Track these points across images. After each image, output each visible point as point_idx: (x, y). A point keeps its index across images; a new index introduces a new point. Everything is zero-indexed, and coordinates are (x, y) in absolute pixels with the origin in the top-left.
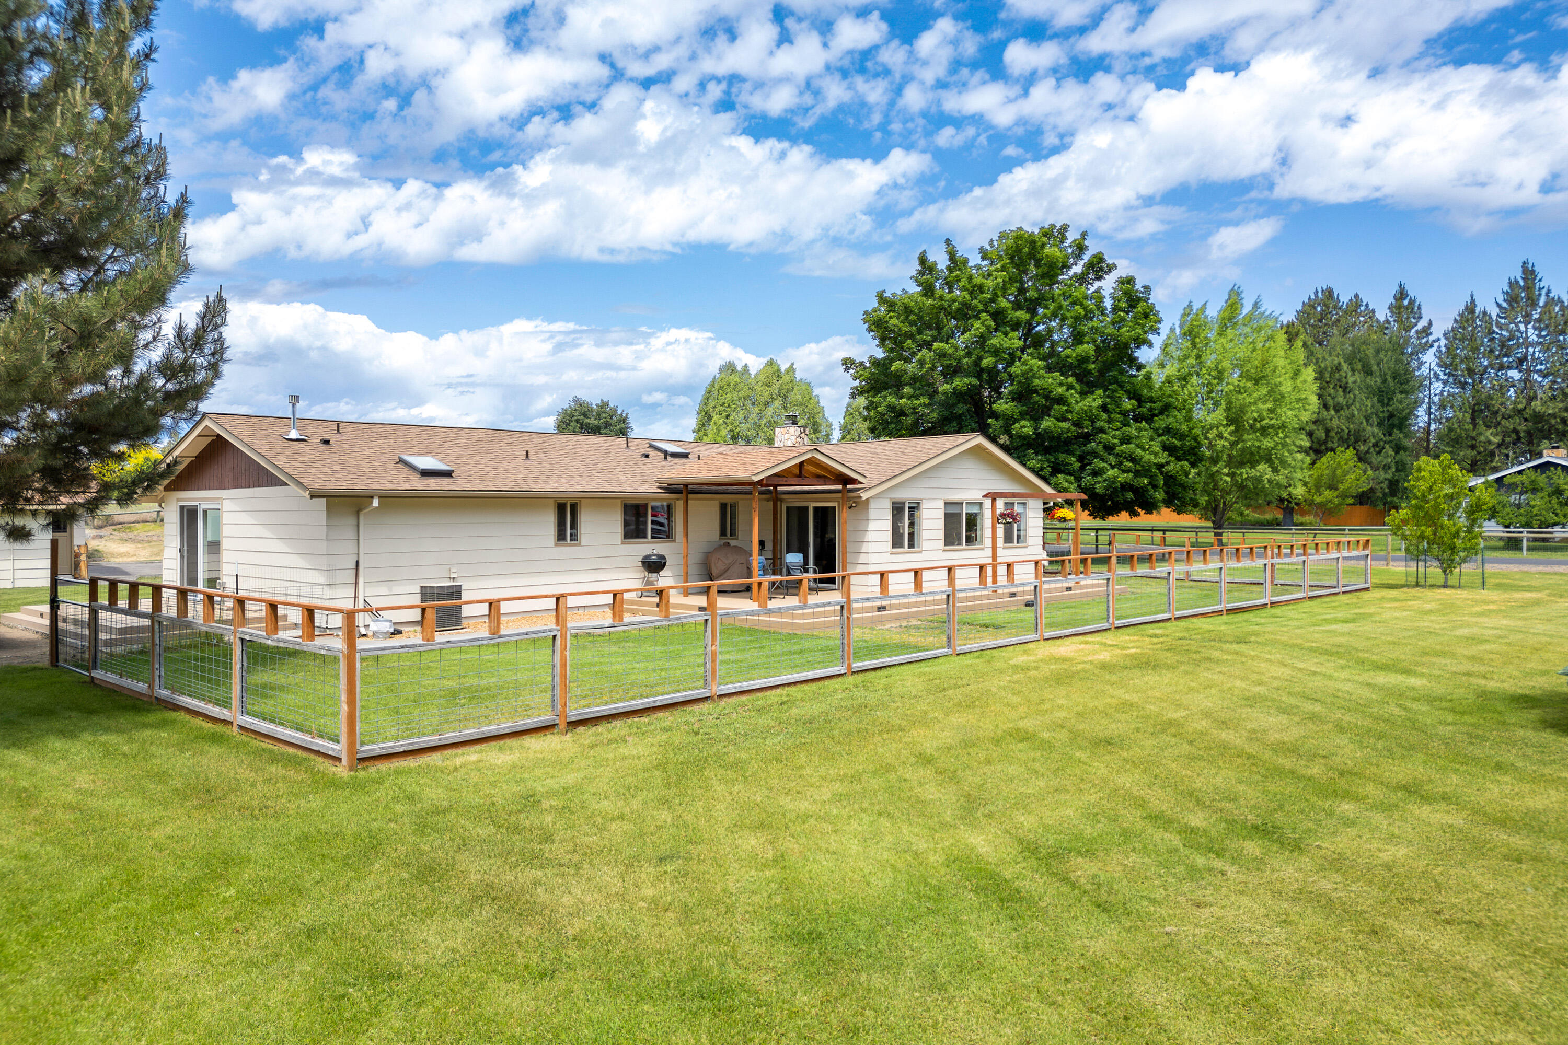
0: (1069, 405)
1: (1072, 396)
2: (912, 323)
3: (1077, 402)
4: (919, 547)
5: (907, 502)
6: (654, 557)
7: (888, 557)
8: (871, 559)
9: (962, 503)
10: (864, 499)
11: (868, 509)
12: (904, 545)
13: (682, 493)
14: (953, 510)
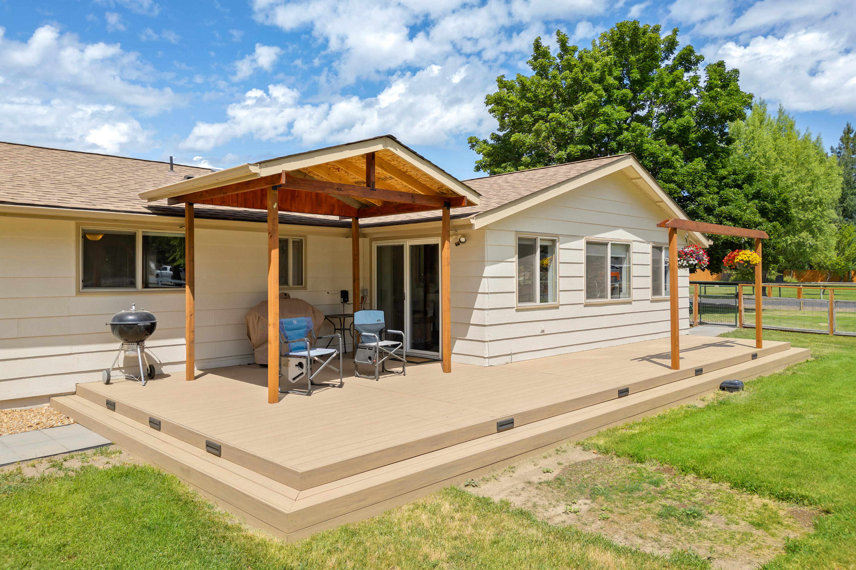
0: (675, 168)
1: (678, 162)
2: (529, 100)
3: (682, 167)
4: (555, 300)
5: (539, 238)
6: (131, 318)
7: (513, 316)
8: (489, 318)
9: (607, 244)
10: (476, 227)
11: (483, 246)
12: (536, 299)
13: (184, 216)
14: (596, 252)
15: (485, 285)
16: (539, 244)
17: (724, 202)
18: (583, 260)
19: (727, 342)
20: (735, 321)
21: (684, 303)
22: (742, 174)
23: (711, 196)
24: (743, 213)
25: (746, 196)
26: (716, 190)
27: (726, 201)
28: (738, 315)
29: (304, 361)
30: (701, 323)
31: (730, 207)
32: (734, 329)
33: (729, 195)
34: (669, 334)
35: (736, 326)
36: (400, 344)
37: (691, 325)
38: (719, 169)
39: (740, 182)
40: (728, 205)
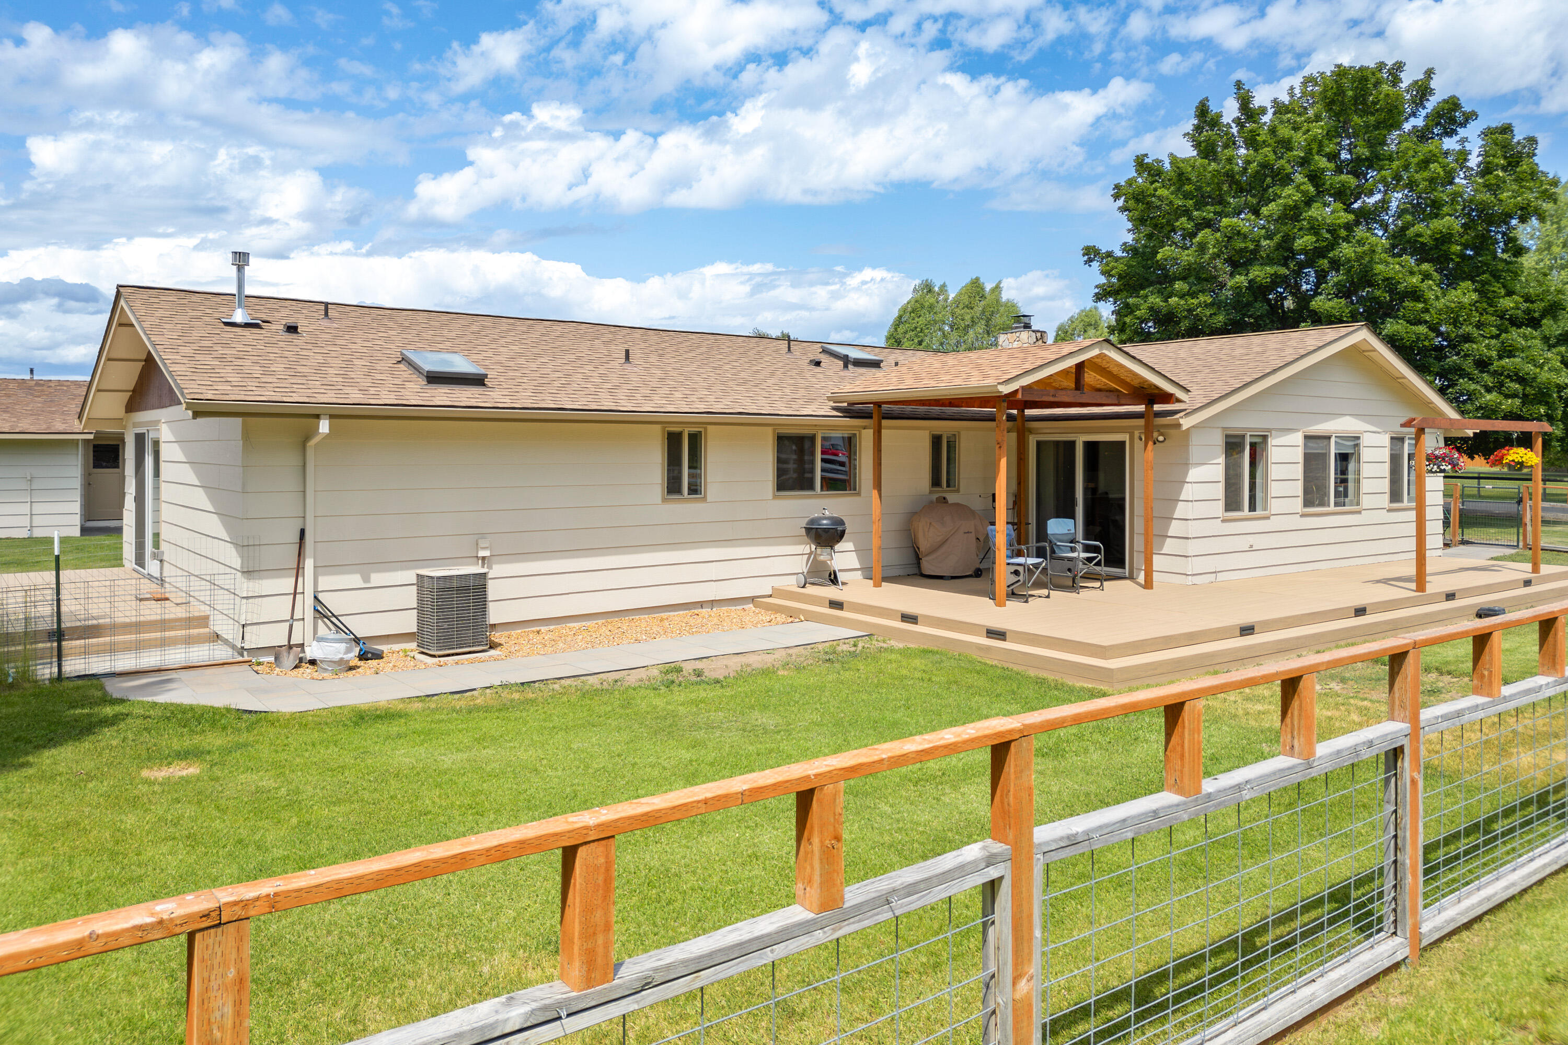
4: (1265, 509)
5: (1249, 434)
6: (825, 522)
7: (1217, 527)
8: (1194, 529)
9: (1329, 438)
10: (1184, 428)
11: (1187, 446)
12: (1243, 506)
13: (871, 417)
14: (1316, 448)
15: (1188, 492)
16: (1248, 441)
17: (1508, 351)
18: (1300, 459)
19: (1493, 566)
20: (1516, 539)
21: (1435, 513)
22: (1542, 300)
23: (1487, 342)
24: (1538, 370)
25: (1546, 339)
26: (1494, 331)
27: (1510, 351)
28: (1521, 530)
29: (1021, 569)
30: (1464, 542)
31: (1517, 360)
32: (1513, 551)
33: (1516, 340)
34: (1414, 555)
35: (1517, 546)
36: (1097, 557)
37: (1446, 545)
38: (1499, 298)
39: (1536, 315)
40: (1514, 356)
